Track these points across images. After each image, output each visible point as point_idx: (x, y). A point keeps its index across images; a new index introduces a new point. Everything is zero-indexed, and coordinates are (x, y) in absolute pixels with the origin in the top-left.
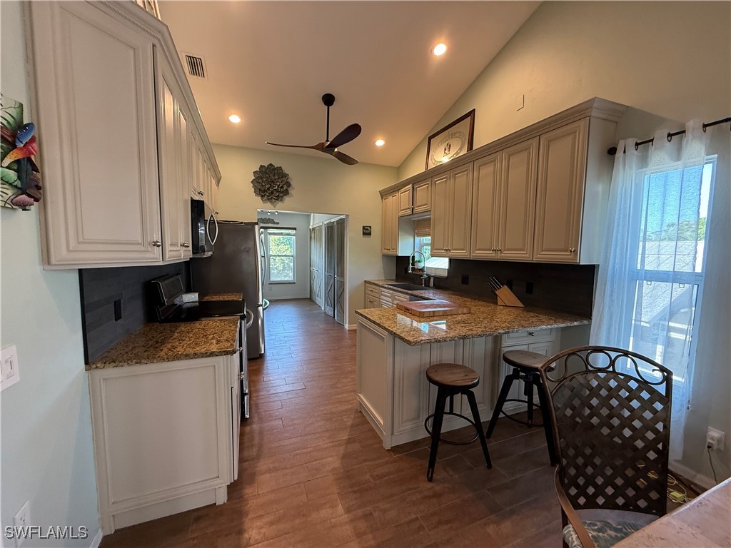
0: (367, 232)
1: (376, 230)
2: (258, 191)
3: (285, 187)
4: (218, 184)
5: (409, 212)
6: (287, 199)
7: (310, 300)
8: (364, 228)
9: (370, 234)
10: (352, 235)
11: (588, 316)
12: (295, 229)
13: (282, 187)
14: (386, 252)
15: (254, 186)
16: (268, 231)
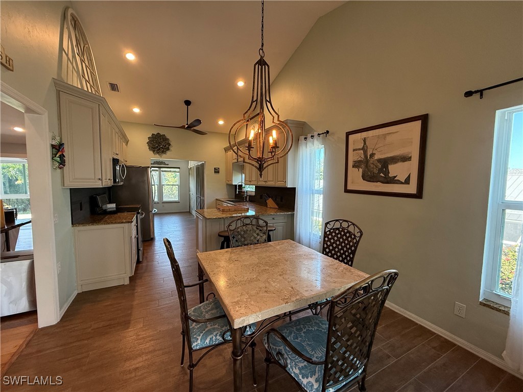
0: (217, 171)
1: (222, 171)
2: (151, 148)
3: (167, 146)
4: (127, 145)
5: (236, 161)
6: (168, 153)
7: (189, 212)
8: (215, 169)
9: (219, 172)
10: (208, 173)
11: (293, 210)
12: (179, 168)
13: (165, 146)
14: (228, 182)
15: (149, 145)
16: (162, 169)
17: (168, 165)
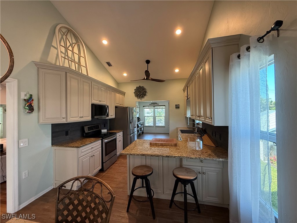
0: (177, 107)
3: (144, 93)
4: (124, 95)
6: (145, 97)
10: (171, 109)
12: (165, 106)
15: (135, 94)
16: (155, 107)
17: (158, 104)
